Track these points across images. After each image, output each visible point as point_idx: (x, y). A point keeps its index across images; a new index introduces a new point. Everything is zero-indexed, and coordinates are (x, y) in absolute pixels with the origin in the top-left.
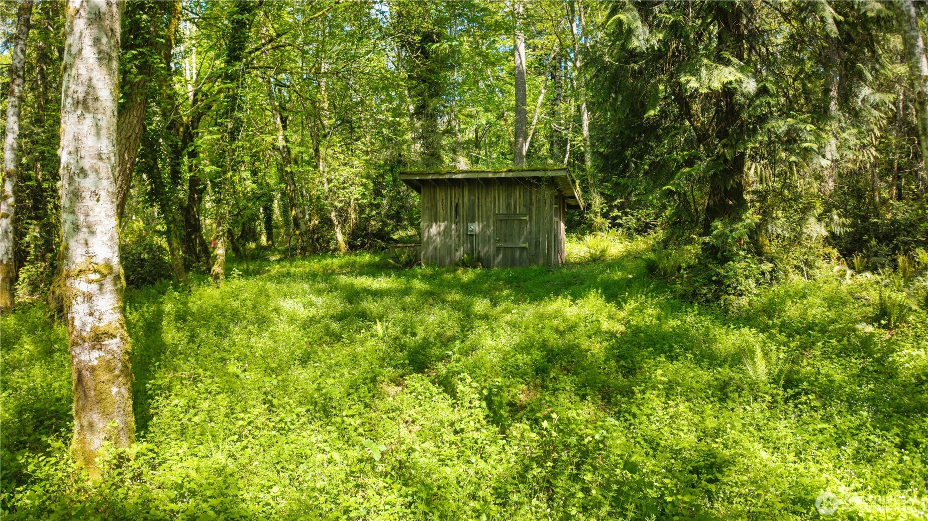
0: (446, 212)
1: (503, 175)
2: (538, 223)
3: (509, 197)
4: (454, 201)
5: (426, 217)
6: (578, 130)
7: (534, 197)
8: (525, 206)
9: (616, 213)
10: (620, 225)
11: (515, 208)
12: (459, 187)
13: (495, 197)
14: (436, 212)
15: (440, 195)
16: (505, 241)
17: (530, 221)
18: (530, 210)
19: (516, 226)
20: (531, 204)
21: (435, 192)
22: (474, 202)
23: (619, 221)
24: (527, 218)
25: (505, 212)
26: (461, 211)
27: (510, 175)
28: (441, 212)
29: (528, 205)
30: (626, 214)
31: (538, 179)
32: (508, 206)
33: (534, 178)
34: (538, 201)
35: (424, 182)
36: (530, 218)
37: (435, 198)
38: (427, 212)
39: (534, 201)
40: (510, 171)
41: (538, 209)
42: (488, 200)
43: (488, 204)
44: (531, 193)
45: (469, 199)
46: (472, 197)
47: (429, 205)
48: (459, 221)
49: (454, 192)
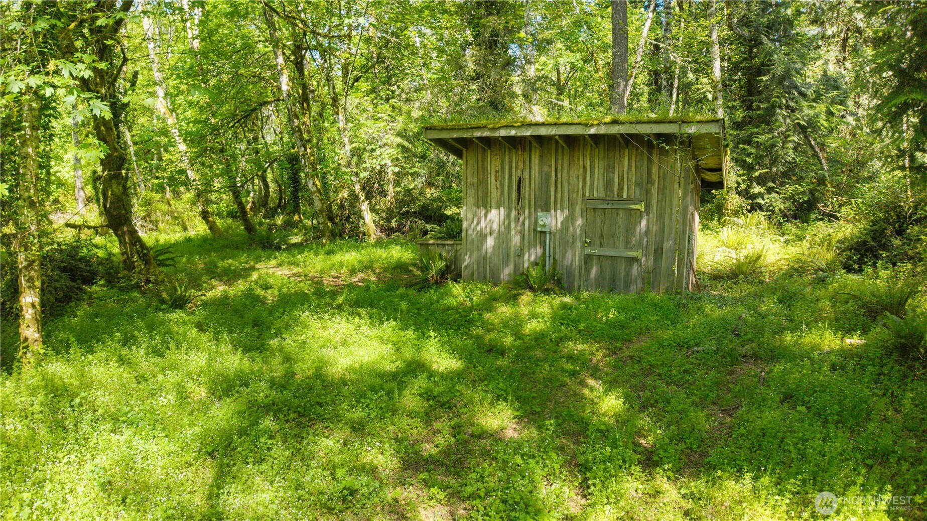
0: (502, 193)
1: (602, 130)
2: (660, 216)
3: (610, 168)
4: (516, 174)
5: (471, 200)
6: (703, 68)
7: (655, 170)
8: (638, 185)
9: (757, 189)
10: (761, 207)
11: (621, 189)
12: (524, 149)
13: (585, 168)
14: (486, 193)
15: (493, 163)
16: (601, 245)
17: (648, 213)
18: (648, 192)
19: (621, 218)
20: (650, 181)
21: (484, 159)
22: (548, 176)
23: (760, 201)
24: (641, 207)
25: (602, 195)
26: (526, 191)
27: (614, 130)
28: (494, 193)
29: (645, 185)
30: (770, 190)
31: (668, 138)
32: (608, 185)
33: (658, 136)
34: (663, 177)
35: (466, 143)
36: (648, 206)
37: (484, 169)
38: (472, 192)
39: (655, 177)
40: (615, 122)
41: (662, 190)
42: (574, 173)
43: (573, 181)
44: (650, 161)
45: (541, 171)
46: (546, 169)
47: (475, 180)
48: (523, 208)
49: (515, 159)
